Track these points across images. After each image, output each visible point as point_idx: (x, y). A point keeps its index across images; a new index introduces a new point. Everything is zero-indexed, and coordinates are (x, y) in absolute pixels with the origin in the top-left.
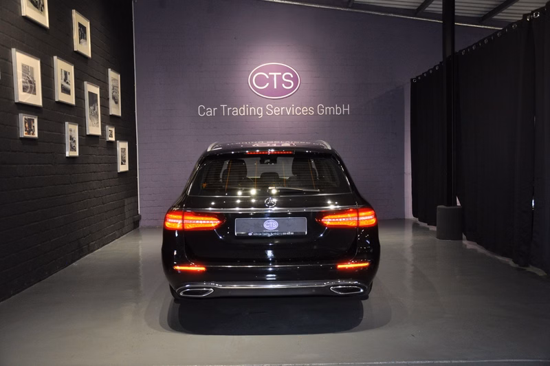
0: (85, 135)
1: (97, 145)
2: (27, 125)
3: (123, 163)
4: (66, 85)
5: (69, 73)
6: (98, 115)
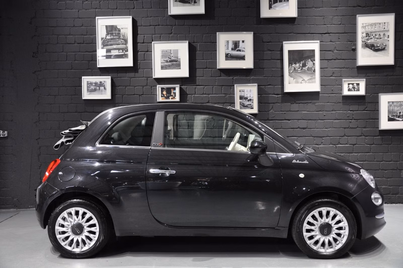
0: (280, 93)
1: (315, 101)
2: (165, 93)
3: (398, 119)
4: (235, 53)
5: (243, 42)
6: (314, 71)
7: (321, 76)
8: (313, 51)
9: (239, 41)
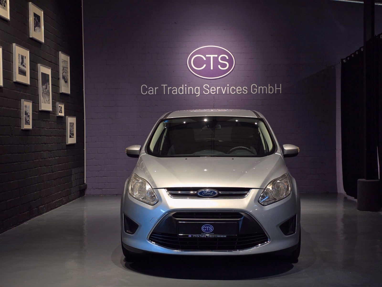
0: (38, 111)
1: (49, 120)
3: (72, 136)
4: (22, 67)
5: (25, 57)
6: (50, 93)
7: (52, 99)
8: (48, 75)
9: (24, 56)
